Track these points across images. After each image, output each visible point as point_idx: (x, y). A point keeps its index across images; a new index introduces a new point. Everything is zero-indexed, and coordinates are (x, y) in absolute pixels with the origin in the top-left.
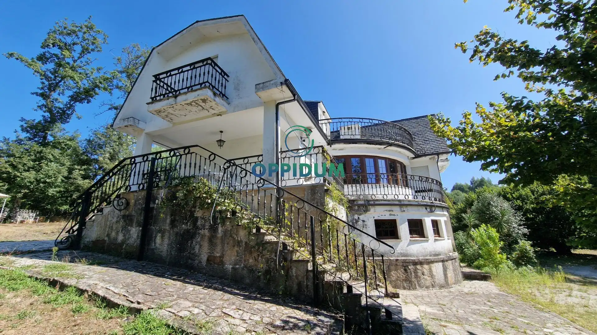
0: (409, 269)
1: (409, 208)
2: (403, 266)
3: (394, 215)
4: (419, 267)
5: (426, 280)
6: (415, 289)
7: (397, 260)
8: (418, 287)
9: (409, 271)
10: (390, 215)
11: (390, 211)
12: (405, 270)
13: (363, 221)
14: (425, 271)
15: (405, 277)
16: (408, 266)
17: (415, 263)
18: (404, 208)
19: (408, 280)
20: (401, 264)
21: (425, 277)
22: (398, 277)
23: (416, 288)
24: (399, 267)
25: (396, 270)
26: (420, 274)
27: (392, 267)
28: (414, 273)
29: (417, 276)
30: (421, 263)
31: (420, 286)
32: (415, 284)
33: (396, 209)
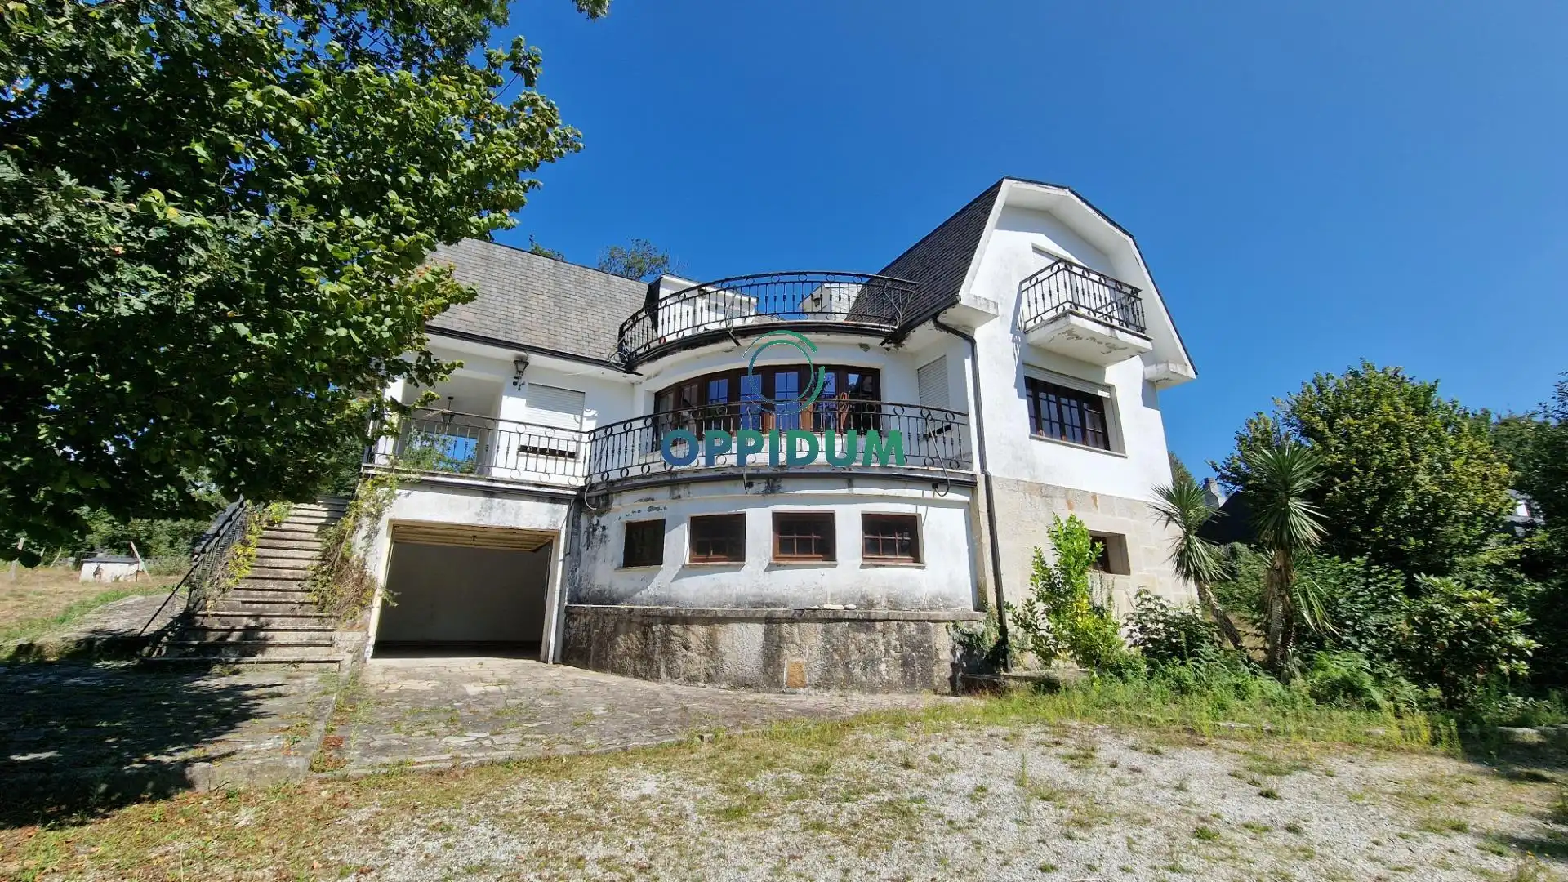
0: (653, 632)
1: (695, 489)
2: (641, 624)
3: (658, 509)
4: (676, 628)
5: (691, 660)
6: (656, 678)
7: (631, 610)
8: (663, 675)
9: (651, 636)
10: (650, 509)
11: (646, 500)
12: (645, 634)
13: (604, 528)
14: (692, 638)
15: (642, 649)
16: (650, 625)
17: (669, 620)
18: (682, 491)
19: (645, 657)
20: (639, 620)
21: (689, 654)
22: (628, 648)
23: (659, 677)
24: (634, 626)
25: (627, 633)
26: (676, 643)
27: (622, 627)
28: (662, 641)
29: (667, 650)
30: (686, 620)
31: (669, 673)
32: (659, 669)
33: (662, 495)
